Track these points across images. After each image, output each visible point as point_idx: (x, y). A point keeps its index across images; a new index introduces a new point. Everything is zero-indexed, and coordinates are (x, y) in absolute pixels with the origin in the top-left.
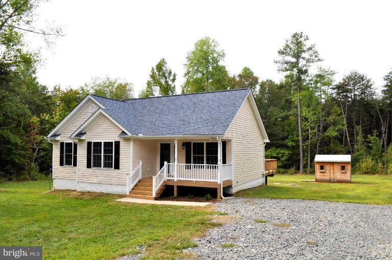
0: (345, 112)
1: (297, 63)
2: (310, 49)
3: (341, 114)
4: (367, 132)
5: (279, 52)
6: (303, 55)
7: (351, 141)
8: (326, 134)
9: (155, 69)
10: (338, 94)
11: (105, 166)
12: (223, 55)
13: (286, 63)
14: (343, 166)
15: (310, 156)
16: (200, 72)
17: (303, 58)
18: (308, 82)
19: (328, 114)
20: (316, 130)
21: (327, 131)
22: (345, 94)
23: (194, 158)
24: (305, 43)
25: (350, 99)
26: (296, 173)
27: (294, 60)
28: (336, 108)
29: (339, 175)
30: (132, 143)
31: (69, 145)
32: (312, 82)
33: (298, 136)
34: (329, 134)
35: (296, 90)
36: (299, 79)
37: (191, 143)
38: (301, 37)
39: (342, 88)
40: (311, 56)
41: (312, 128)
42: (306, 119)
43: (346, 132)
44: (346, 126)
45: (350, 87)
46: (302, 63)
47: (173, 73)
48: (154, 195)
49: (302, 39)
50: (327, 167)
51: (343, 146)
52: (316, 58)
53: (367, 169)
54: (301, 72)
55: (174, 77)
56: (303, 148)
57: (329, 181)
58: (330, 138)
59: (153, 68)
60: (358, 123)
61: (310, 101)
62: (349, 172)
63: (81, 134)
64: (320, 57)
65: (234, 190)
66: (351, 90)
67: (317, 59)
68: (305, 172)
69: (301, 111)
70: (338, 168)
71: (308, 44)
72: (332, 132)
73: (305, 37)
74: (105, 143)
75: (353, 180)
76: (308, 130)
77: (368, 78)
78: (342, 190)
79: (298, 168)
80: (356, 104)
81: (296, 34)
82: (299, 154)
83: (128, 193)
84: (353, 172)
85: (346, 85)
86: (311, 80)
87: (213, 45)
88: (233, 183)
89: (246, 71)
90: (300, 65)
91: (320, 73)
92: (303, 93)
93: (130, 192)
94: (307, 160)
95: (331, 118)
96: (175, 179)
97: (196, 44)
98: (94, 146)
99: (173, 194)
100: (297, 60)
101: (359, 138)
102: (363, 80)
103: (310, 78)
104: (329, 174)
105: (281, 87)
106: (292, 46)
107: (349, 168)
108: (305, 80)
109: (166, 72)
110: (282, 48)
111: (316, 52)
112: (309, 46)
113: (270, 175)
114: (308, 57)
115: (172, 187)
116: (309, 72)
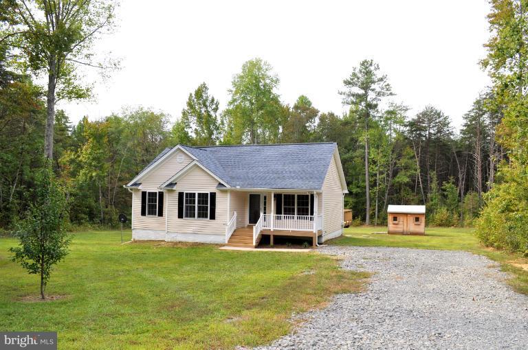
0: (418, 154)
1: (366, 95)
2: (381, 80)
3: (414, 157)
4: (442, 178)
5: (344, 82)
6: (373, 86)
7: (424, 189)
8: (397, 179)
9: (193, 95)
10: (411, 132)
11: (199, 216)
12: (277, 81)
13: (353, 95)
14: (417, 218)
15: (378, 205)
16: (248, 100)
17: (373, 90)
18: (377, 118)
19: (400, 156)
20: (385, 175)
21: (398, 176)
22: (418, 132)
23: (285, 209)
24: (375, 72)
25: (424, 139)
26: (361, 225)
27: (362, 92)
28: (408, 149)
29: (412, 227)
30: (229, 195)
31: (152, 195)
32: (382, 119)
33: (364, 181)
34: (399, 180)
35: (363, 127)
36: (368, 115)
37: (281, 195)
38: (371, 65)
39: (415, 125)
40: (382, 89)
41: (381, 173)
42: (375, 163)
43: (418, 177)
44: (419, 171)
45: (424, 125)
46: (371, 95)
47: (215, 102)
48: (254, 244)
49: (372, 68)
50: (401, 219)
51: (415, 194)
52: (387, 91)
53: (442, 221)
54: (371, 106)
55: (217, 106)
56: (370, 195)
57: (403, 233)
58: (400, 184)
59: (191, 94)
60: (432, 167)
61: (378, 142)
62: (423, 224)
64: (393, 91)
65: (323, 240)
66: (425, 127)
67: (389, 92)
68: (372, 224)
69: (369, 153)
70: (411, 219)
71: (378, 74)
72: (403, 178)
73: (376, 66)
74: (199, 194)
75: (427, 232)
76: (376, 175)
77: (445, 115)
78: (418, 241)
79: (364, 219)
80: (431, 145)
81: (366, 61)
82: (364, 203)
83: (226, 242)
84: (427, 225)
85: (420, 122)
86: (381, 117)
87: (264, 68)
88: (323, 233)
89: (302, 101)
90: (369, 99)
91: (391, 109)
92: (372, 131)
93: (229, 242)
94: (374, 209)
95: (403, 162)
96: (272, 229)
97: (244, 66)
98: (187, 197)
99: (269, 243)
100: (366, 92)
101: (434, 185)
102: (439, 117)
103: (380, 115)
104: (402, 226)
105: (346, 123)
106: (360, 75)
107: (423, 219)
108: (374, 117)
109: (207, 100)
110: (348, 78)
111: (388, 85)
112: (380, 76)
113: (347, 227)
114: (378, 90)
115: (269, 236)
116: (379, 108)
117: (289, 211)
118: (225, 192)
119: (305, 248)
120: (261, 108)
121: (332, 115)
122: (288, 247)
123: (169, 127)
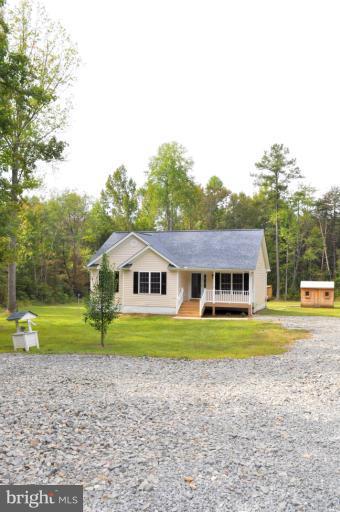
0: (324, 233)
1: (276, 177)
2: (291, 163)
3: (320, 235)
5: (256, 164)
6: (283, 169)
7: (330, 265)
8: (304, 257)
9: (112, 177)
10: (318, 211)
12: (192, 163)
13: (264, 177)
14: (327, 292)
16: (164, 181)
17: (283, 172)
18: (287, 200)
19: (308, 235)
20: (293, 253)
21: (306, 253)
22: (324, 212)
23: (223, 285)
24: (285, 156)
25: (330, 218)
26: (271, 299)
27: (272, 174)
28: (315, 228)
29: (322, 300)
30: (178, 274)
32: (291, 200)
34: (307, 257)
35: (274, 208)
36: (278, 196)
37: (219, 274)
38: (281, 149)
39: (321, 205)
40: (292, 171)
41: (290, 251)
42: (284, 241)
43: (325, 255)
44: (325, 248)
45: (330, 205)
46: (281, 177)
47: (133, 183)
48: (201, 314)
49: (282, 152)
50: (312, 293)
51: (322, 270)
52: (296, 174)
54: (281, 188)
55: (134, 187)
56: (280, 272)
57: (314, 306)
58: (308, 262)
59: (110, 176)
60: (338, 245)
61: (288, 221)
62: (332, 298)
63: (128, 265)
64: (302, 174)
65: (255, 311)
66: (331, 207)
67: (298, 175)
68: (282, 299)
69: (279, 232)
70: (322, 294)
71: (288, 158)
72: (310, 255)
73: (286, 149)
74: (152, 274)
75: (335, 305)
76: (285, 253)
79: (274, 294)
80: (336, 223)
81: (276, 145)
82: (274, 279)
83: (177, 313)
85: (327, 202)
86: (290, 198)
87: (180, 150)
89: (214, 181)
90: (279, 181)
91: (300, 190)
92: (282, 212)
93: (179, 312)
94: (284, 285)
95: (311, 240)
96: (214, 302)
97: (160, 149)
99: (212, 313)
100: (276, 174)
101: (339, 262)
103: (290, 196)
104: (313, 300)
105: (257, 204)
106: (271, 159)
107: (332, 294)
108: (284, 198)
109: (125, 182)
110: (260, 161)
111: (298, 168)
112: (289, 159)
113: (268, 300)
114: (288, 172)
115: (211, 308)
116: (289, 189)
117: (226, 287)
118: (174, 272)
119: (243, 317)
120: (176, 189)
121: (242, 195)
122: (229, 316)
123: (90, 208)
